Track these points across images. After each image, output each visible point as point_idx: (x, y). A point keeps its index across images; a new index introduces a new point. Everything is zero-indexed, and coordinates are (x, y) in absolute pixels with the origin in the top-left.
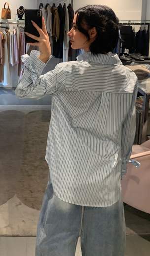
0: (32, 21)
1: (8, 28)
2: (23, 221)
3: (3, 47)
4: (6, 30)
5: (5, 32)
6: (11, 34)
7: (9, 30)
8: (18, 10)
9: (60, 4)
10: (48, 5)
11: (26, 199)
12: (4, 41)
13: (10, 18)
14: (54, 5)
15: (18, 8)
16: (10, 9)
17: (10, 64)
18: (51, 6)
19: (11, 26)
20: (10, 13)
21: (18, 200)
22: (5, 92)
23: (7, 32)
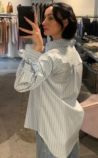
0: (25, 17)
1: (11, 18)
2: (21, 152)
3: (8, 31)
4: (9, 20)
5: (9, 21)
6: (13, 22)
7: (12, 20)
8: (17, 7)
9: (45, 4)
10: (37, 4)
11: (22, 136)
12: (8, 27)
13: (12, 12)
14: (41, 4)
15: (18, 5)
16: (12, 6)
17: (12, 42)
18: (40, 5)
19: (13, 17)
20: (12, 9)
21: (17, 136)
22: (9, 60)
23: (10, 21)
